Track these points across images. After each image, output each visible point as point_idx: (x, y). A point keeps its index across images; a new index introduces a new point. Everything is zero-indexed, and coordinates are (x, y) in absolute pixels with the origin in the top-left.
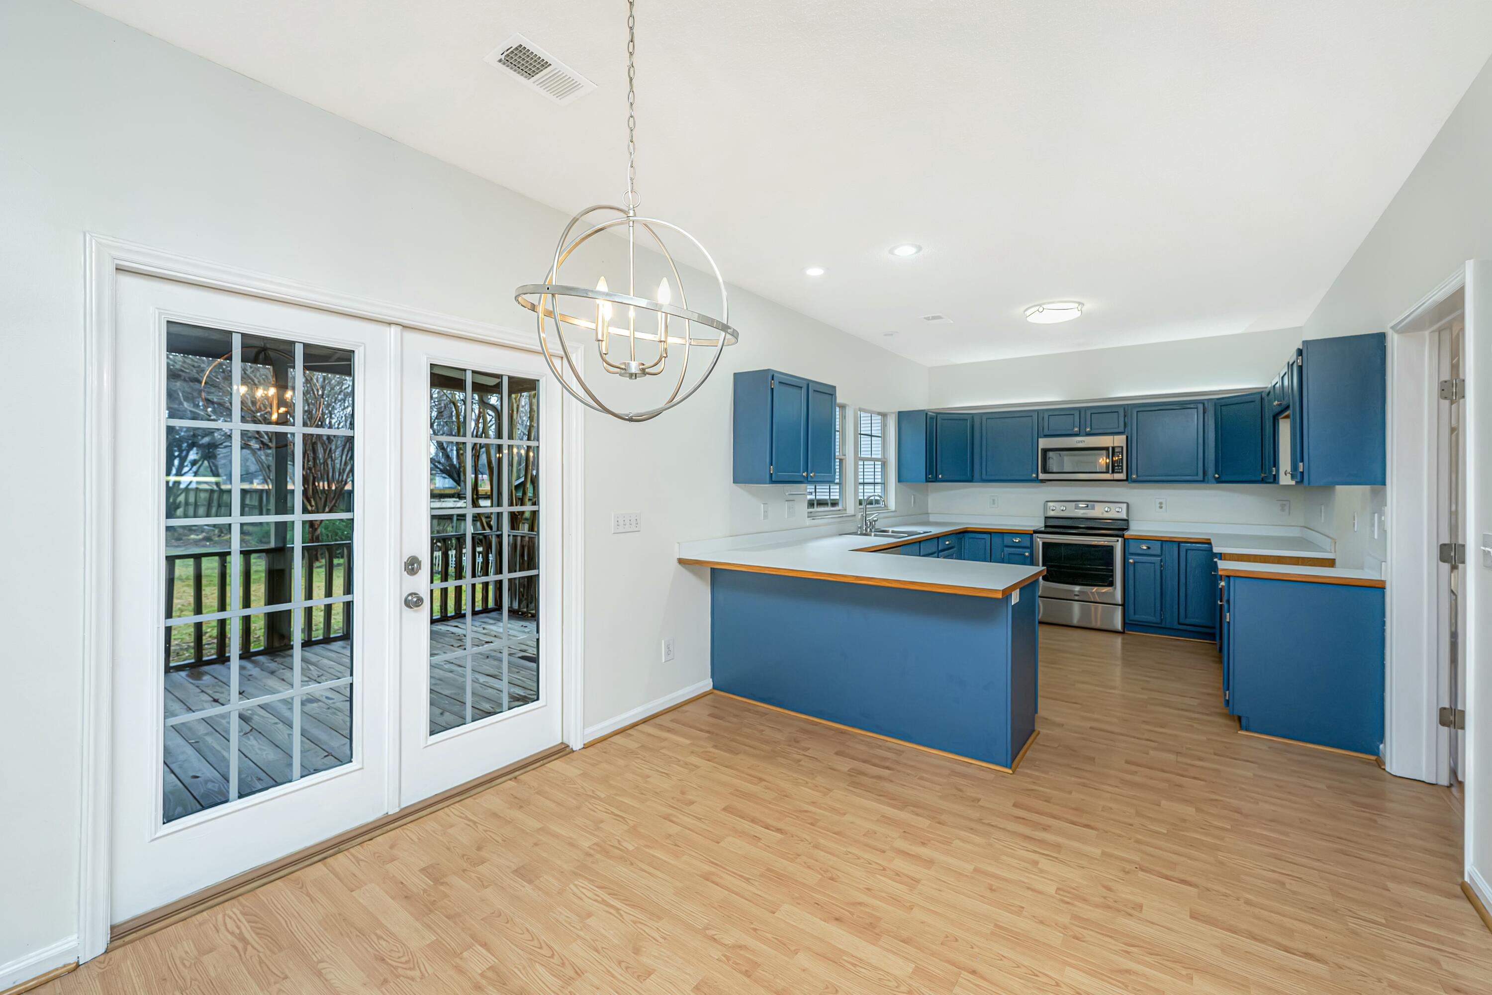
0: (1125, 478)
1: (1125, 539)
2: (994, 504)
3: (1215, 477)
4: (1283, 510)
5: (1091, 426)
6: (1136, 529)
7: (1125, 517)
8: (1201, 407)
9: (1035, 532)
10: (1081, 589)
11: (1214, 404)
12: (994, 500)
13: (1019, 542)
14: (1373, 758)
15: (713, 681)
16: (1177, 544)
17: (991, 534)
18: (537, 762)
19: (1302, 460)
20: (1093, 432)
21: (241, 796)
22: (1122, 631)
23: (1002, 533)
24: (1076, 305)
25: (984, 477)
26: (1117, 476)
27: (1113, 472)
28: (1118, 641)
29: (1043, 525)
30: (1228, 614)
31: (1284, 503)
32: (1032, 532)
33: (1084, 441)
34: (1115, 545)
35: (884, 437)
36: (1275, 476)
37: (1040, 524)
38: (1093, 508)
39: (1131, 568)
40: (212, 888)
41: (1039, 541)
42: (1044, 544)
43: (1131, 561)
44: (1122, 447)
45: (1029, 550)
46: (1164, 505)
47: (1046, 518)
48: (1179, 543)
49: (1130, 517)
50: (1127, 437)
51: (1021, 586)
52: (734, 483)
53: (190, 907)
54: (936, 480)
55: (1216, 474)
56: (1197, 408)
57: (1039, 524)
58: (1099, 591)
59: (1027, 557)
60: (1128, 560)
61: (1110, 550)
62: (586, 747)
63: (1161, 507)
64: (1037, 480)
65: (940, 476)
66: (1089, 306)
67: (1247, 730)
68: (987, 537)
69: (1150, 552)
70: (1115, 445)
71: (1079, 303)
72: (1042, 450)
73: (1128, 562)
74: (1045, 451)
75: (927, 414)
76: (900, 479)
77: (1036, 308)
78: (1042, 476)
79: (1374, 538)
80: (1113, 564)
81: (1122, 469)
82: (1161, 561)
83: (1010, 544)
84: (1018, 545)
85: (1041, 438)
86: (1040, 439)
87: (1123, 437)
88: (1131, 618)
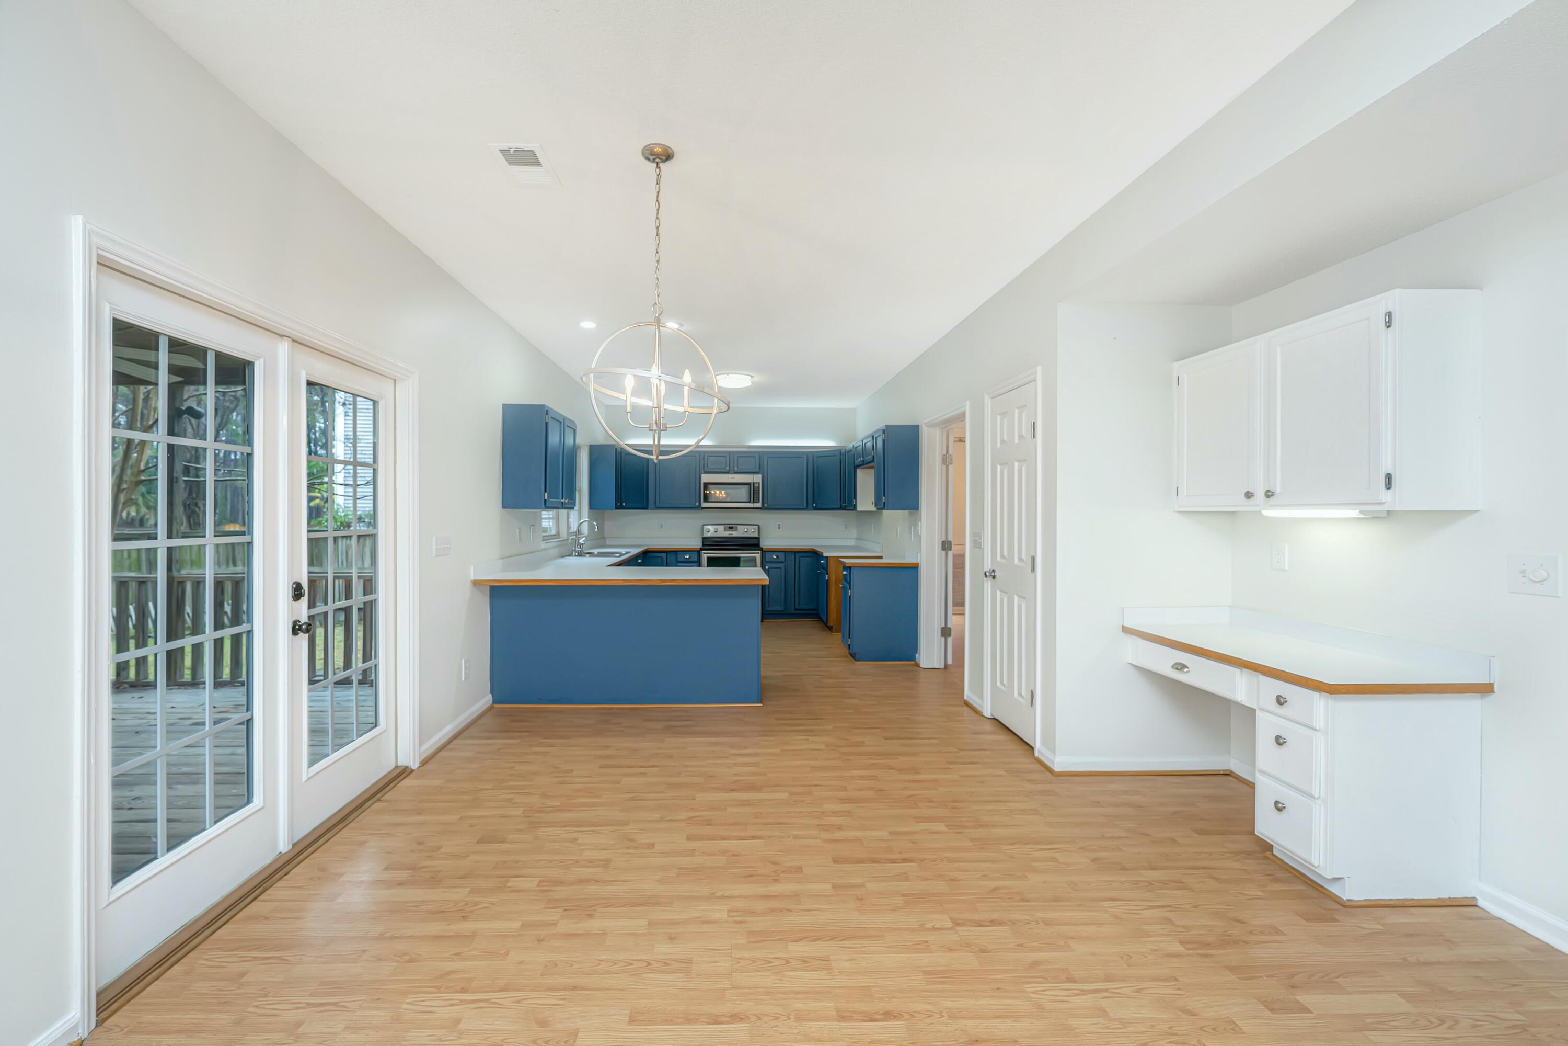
0: (760, 506)
1: (761, 551)
2: (662, 528)
3: (813, 506)
4: (846, 528)
5: (738, 467)
6: (767, 544)
7: (756, 535)
8: (805, 456)
11: (812, 455)
12: (662, 524)
13: (689, 558)
14: (913, 663)
15: (493, 697)
17: (666, 553)
18: (389, 785)
19: (884, 496)
20: (740, 471)
21: (170, 849)
24: (749, 377)
26: (756, 505)
27: (753, 502)
29: (701, 544)
30: (850, 591)
31: (846, 521)
32: (698, 550)
33: (733, 478)
34: (756, 556)
36: (854, 505)
37: (697, 544)
38: (736, 529)
40: (155, 952)
41: (703, 556)
42: (707, 558)
43: (768, 567)
44: (759, 483)
46: (781, 526)
47: (702, 539)
48: (795, 552)
49: (760, 535)
52: (502, 507)
53: (154, 968)
54: (624, 508)
55: (814, 503)
60: (766, 567)
61: (753, 559)
62: (424, 763)
63: (779, 528)
64: (700, 508)
65: (624, 504)
66: (756, 379)
67: (859, 661)
68: (664, 555)
69: (779, 560)
70: (755, 481)
71: (752, 377)
72: (704, 483)
74: (707, 485)
75: (615, 448)
76: (591, 507)
78: (704, 505)
79: (911, 540)
81: (759, 500)
82: (785, 566)
83: (683, 560)
84: (689, 560)
85: (703, 474)
86: (702, 476)
87: (760, 476)
88: (767, 609)
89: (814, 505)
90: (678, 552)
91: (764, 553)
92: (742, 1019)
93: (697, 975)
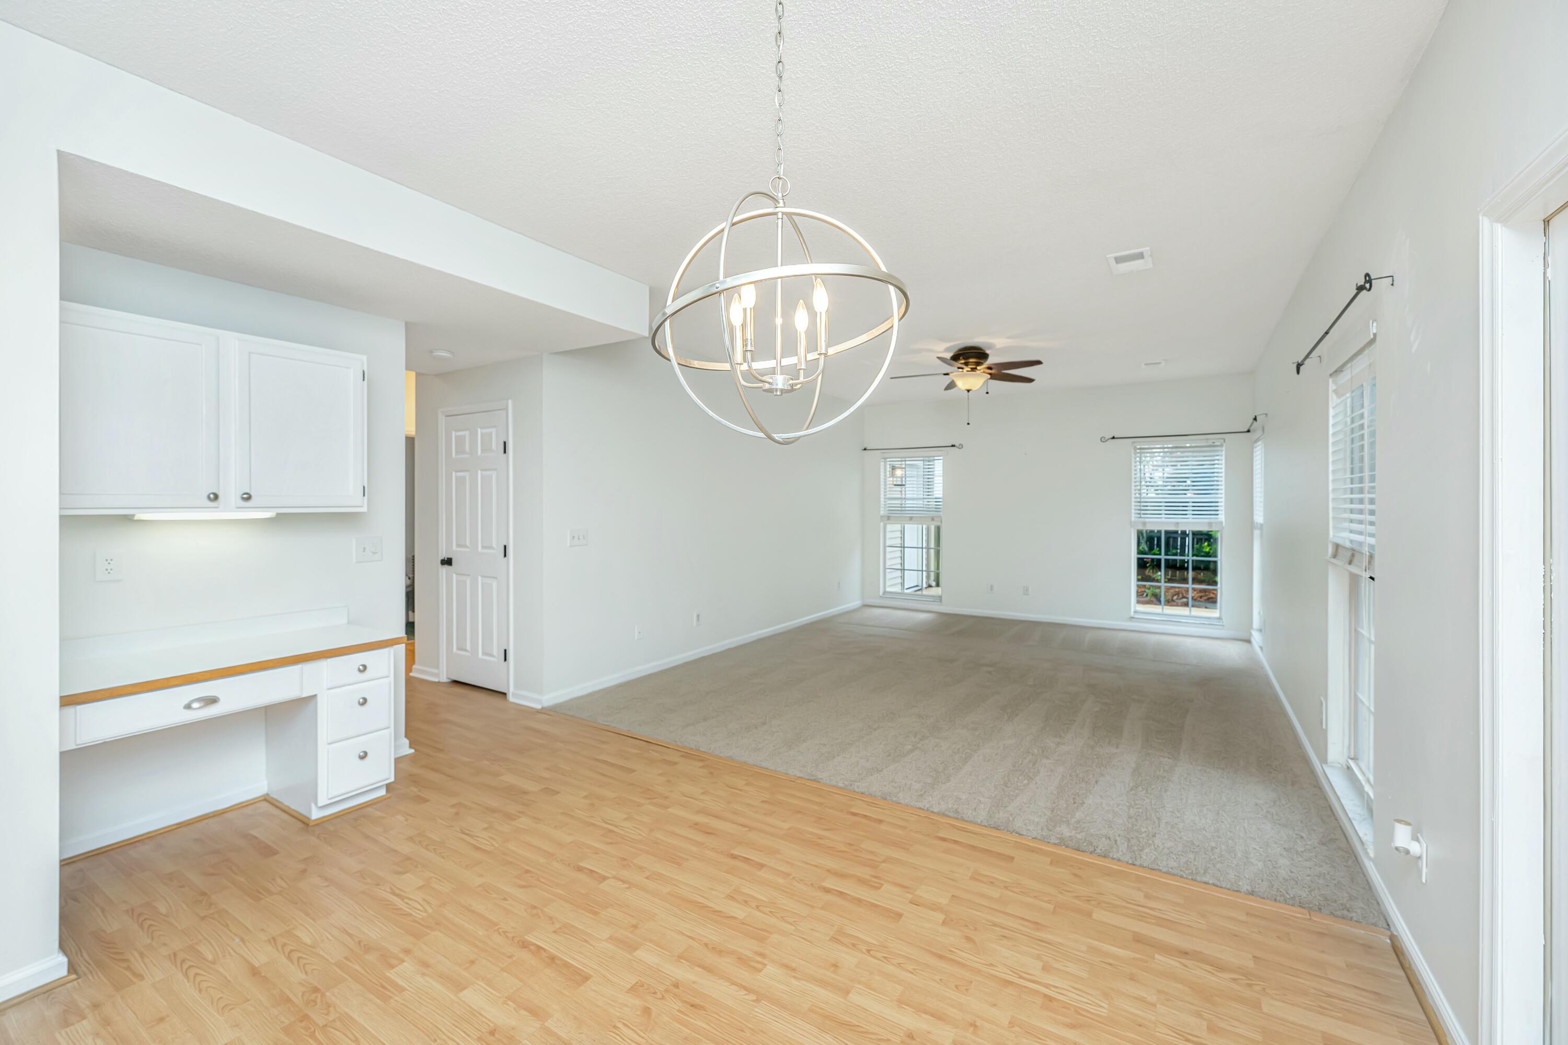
92: (823, 888)
93: (833, 926)
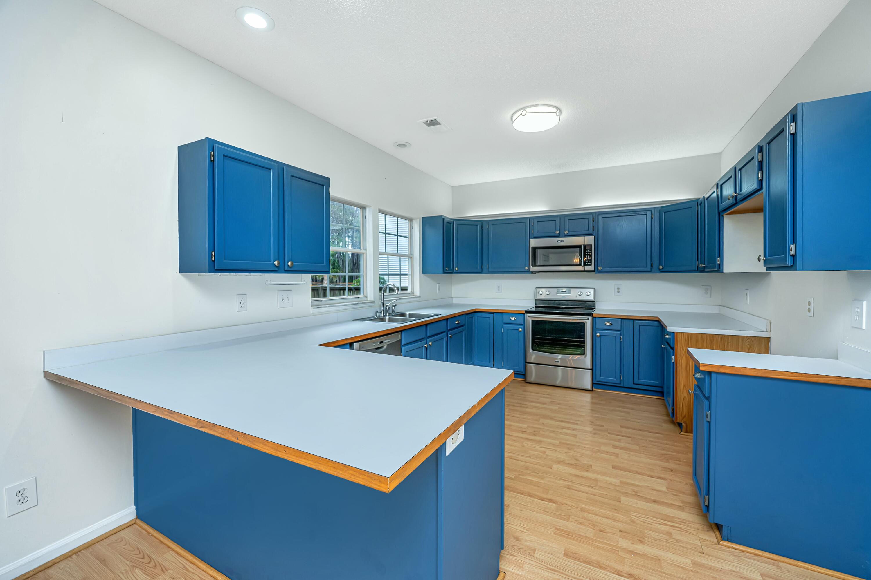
0: (593, 269)
1: (593, 317)
2: (499, 290)
4: (706, 293)
5: (568, 230)
6: (601, 309)
7: (593, 299)
8: (649, 213)
9: (527, 312)
10: (562, 357)
11: (659, 211)
12: (499, 287)
13: (515, 319)
16: (633, 321)
17: (494, 314)
20: (571, 233)
22: (591, 390)
23: (502, 313)
24: (555, 110)
25: (490, 270)
26: (587, 268)
27: (584, 265)
28: (587, 397)
29: (533, 307)
31: (708, 287)
32: (524, 313)
33: (563, 241)
34: (586, 322)
35: (411, 238)
36: (719, 264)
38: (570, 293)
39: (598, 340)
41: (530, 319)
42: (532, 321)
43: (598, 334)
44: (591, 245)
45: (522, 326)
47: (536, 300)
48: (634, 320)
49: (596, 299)
50: (595, 237)
51: (465, 421)
52: (179, 272)
54: (451, 271)
55: (660, 265)
56: (646, 215)
57: (531, 305)
58: (573, 358)
59: (521, 332)
60: (596, 334)
61: (582, 326)
63: (618, 292)
64: (528, 271)
65: (456, 269)
67: (728, 540)
68: (491, 316)
69: (612, 327)
70: (586, 244)
71: (558, 109)
72: (532, 248)
73: (596, 336)
74: (535, 249)
75: (444, 219)
76: (424, 271)
77: (520, 112)
78: (532, 268)
80: (584, 335)
81: (591, 262)
82: (621, 334)
83: (508, 321)
84: (514, 322)
85: (531, 238)
86: (530, 240)
87: (592, 237)
88: (598, 379)
89: (661, 267)
90: (504, 313)
91: (594, 318)
